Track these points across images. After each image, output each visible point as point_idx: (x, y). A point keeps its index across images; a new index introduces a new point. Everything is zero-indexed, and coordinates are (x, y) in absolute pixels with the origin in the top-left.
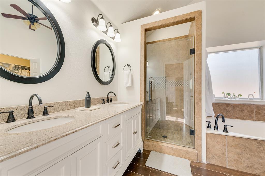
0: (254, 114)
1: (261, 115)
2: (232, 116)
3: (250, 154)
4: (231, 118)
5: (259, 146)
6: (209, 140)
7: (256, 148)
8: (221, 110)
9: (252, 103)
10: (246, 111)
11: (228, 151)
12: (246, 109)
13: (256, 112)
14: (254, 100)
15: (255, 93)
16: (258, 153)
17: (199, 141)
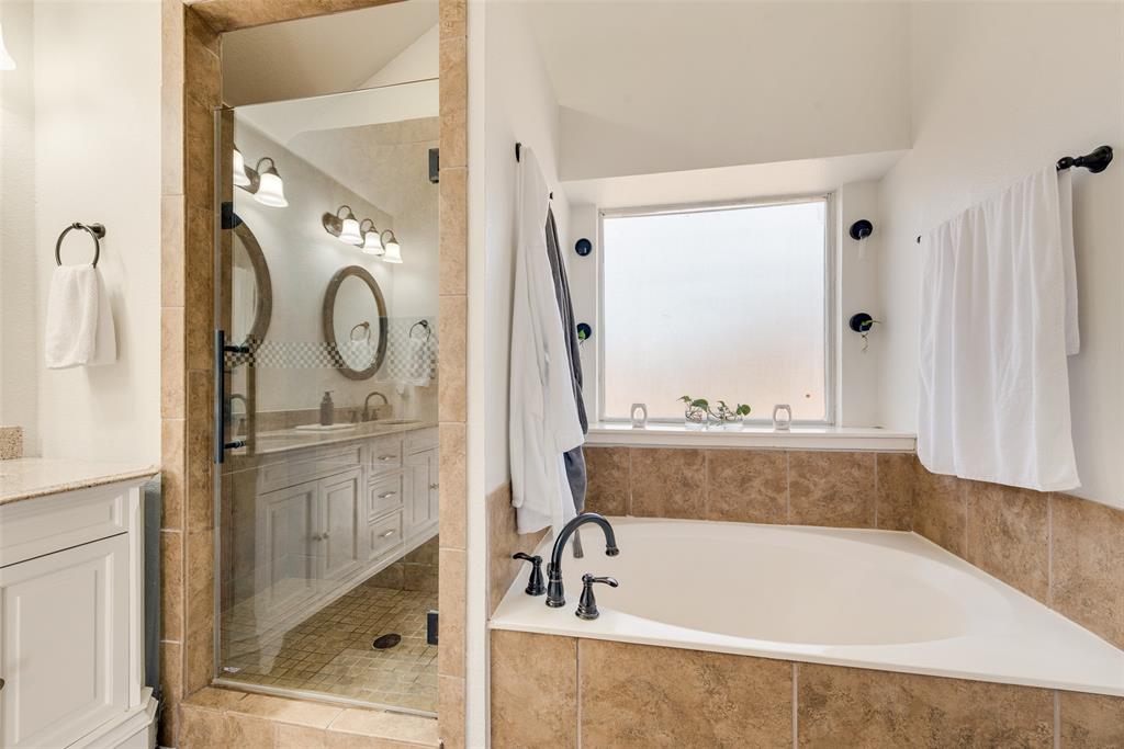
0: (788, 493)
1: (811, 499)
2: (707, 508)
3: (673, 732)
4: (701, 519)
5: (713, 686)
6: (504, 669)
7: (697, 698)
8: (665, 481)
9: (779, 444)
10: (757, 483)
11: (584, 723)
12: (759, 473)
13: (795, 484)
14: (793, 430)
15: (808, 396)
16: (709, 721)
17: (452, 677)
